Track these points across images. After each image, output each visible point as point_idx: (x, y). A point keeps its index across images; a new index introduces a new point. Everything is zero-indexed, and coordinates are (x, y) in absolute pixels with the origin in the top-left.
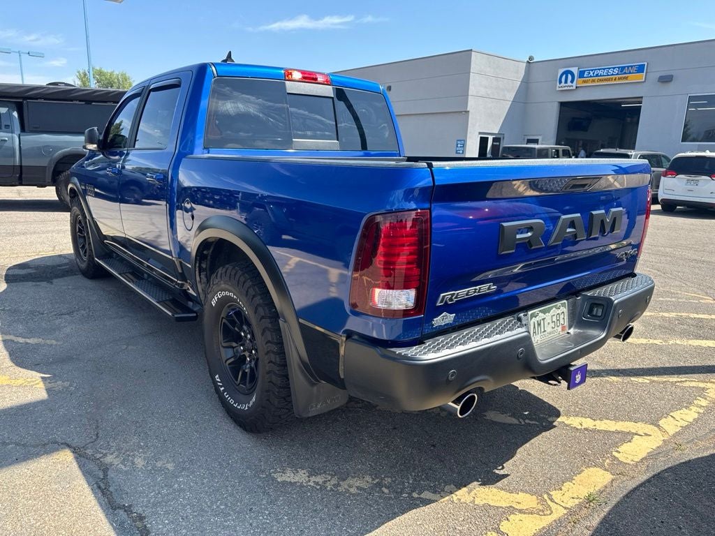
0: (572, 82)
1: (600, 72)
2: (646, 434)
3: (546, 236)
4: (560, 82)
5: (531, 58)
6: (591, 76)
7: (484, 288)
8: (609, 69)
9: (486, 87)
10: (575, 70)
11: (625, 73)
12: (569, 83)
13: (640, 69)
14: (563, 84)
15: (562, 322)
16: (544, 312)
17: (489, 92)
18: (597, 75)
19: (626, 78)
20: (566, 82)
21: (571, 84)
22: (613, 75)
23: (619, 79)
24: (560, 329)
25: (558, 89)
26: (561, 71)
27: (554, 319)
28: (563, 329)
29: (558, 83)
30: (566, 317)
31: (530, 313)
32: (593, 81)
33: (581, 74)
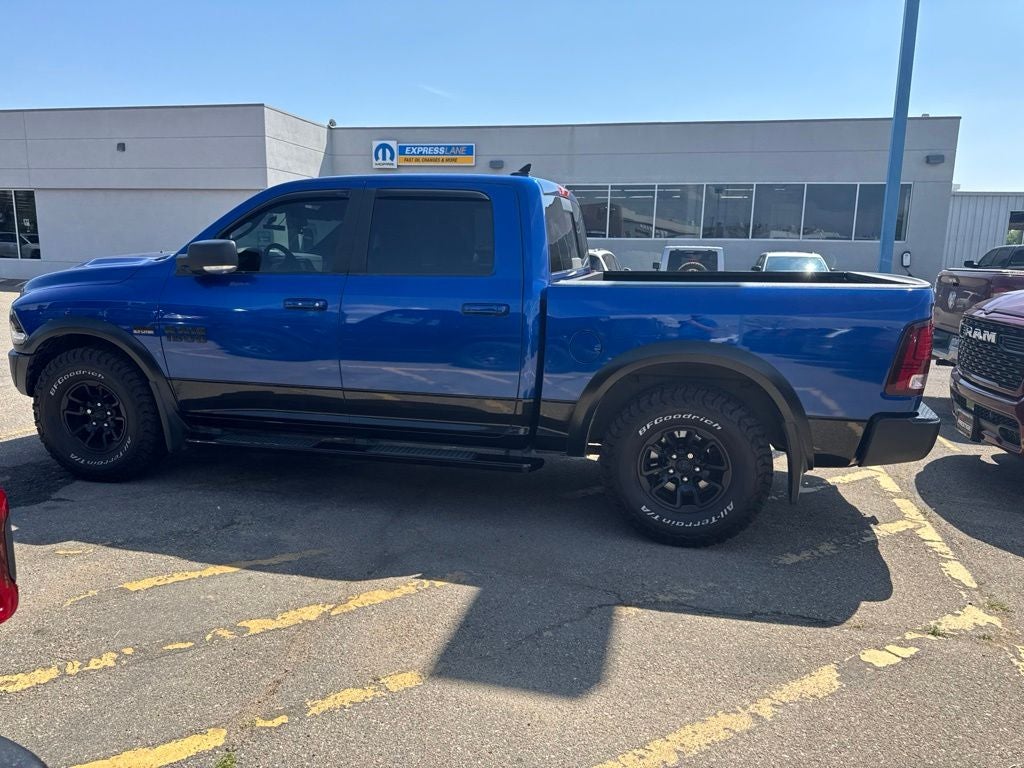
0: (392, 158)
1: (424, 150)
4: (377, 158)
5: (332, 123)
6: (413, 154)
8: (434, 147)
9: (286, 159)
10: (393, 144)
11: (453, 154)
12: (388, 160)
13: (469, 151)
14: (380, 161)
17: (290, 165)
18: (421, 154)
19: (455, 160)
20: (384, 159)
21: (390, 161)
22: (439, 154)
23: (447, 160)
25: (375, 166)
26: (376, 144)
29: (374, 159)
32: (417, 160)
33: (402, 150)
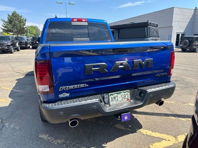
2: (169, 140)
3: (108, 68)
5: (196, 8)
7: (82, 85)
9: (179, 18)
15: (127, 97)
16: (118, 94)
17: (180, 20)
24: (126, 100)
27: (123, 96)
28: (128, 100)
30: (129, 96)
31: (110, 94)
